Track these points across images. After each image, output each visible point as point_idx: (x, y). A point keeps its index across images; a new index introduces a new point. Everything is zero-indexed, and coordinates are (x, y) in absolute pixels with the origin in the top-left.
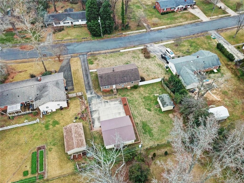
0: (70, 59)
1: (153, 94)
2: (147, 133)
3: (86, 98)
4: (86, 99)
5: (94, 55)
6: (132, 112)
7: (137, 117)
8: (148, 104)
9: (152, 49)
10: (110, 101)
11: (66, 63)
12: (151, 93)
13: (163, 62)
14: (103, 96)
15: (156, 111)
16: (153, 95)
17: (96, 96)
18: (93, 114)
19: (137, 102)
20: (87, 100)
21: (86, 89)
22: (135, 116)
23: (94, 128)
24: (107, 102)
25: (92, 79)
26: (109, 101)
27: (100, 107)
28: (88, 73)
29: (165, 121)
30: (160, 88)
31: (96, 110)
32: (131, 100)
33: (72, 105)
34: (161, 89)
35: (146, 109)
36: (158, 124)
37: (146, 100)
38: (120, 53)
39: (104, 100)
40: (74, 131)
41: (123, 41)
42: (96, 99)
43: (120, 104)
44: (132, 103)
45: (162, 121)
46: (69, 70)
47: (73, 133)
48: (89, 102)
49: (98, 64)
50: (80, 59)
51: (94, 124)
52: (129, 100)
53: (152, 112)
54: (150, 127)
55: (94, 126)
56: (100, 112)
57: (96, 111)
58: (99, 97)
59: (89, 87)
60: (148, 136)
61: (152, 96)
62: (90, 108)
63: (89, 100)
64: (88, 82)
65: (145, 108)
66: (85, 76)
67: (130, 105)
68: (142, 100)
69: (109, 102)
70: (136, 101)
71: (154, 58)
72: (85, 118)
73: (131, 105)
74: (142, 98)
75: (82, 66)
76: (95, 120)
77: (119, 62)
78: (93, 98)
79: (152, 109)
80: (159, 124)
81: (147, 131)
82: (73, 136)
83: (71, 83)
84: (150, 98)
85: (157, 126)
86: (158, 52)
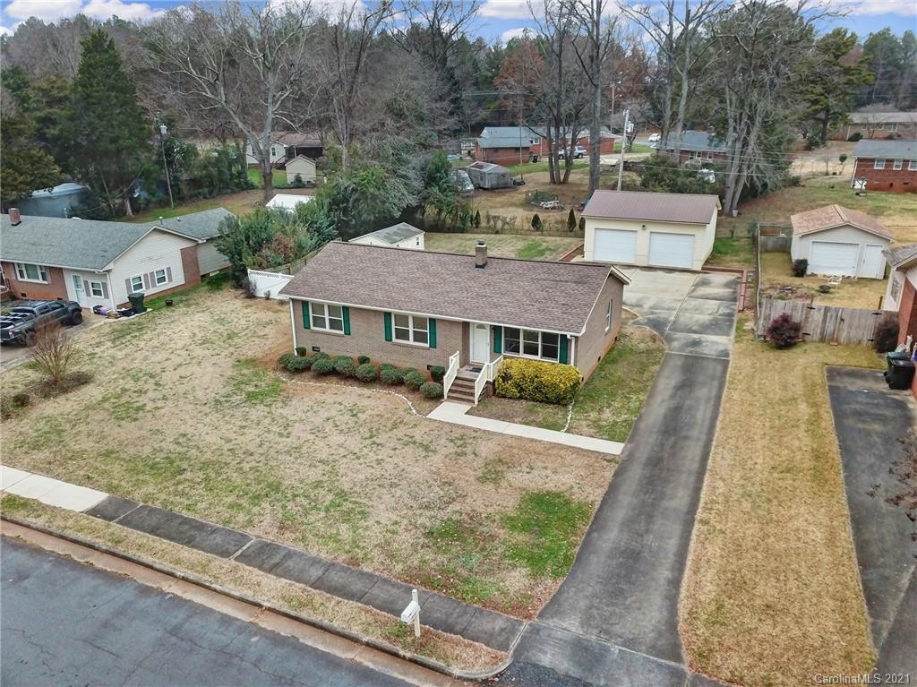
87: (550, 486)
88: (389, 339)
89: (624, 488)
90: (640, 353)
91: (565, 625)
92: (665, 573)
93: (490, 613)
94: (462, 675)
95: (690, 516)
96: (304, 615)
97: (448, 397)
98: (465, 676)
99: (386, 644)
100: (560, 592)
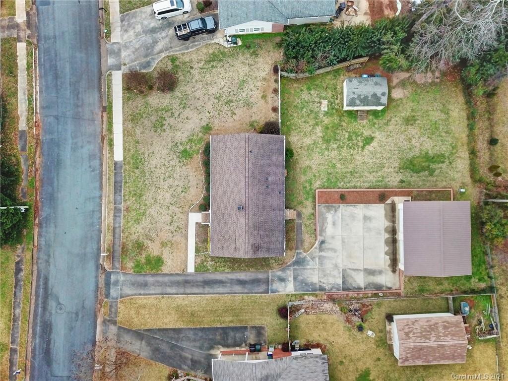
0: (120, 328)
1: (321, 116)
2: (433, 166)
3: (295, 295)
4: (301, 297)
5: (118, 249)
6: (367, 185)
7: (383, 177)
8: (350, 139)
9: (133, 57)
10: (321, 235)
11: (139, 342)
12: (316, 118)
13: (202, 43)
14: (297, 248)
15: (376, 126)
16: (324, 115)
17: (295, 270)
18: (354, 286)
19: (339, 166)
20: (304, 294)
21: (261, 291)
22: (381, 181)
23: (394, 288)
24: (323, 242)
25: (227, 271)
26: (319, 238)
27: (334, 262)
28: (200, 278)
29: (408, 114)
30: (304, 88)
31: (343, 275)
32: (328, 179)
33: (315, 337)
34: (309, 89)
35: (363, 148)
36: (413, 133)
37: (336, 140)
38: (129, 163)
39: (315, 250)
40: (422, 341)
41: (70, 141)
42: (304, 269)
43: (336, 211)
44: (336, 178)
45: (409, 121)
46: (172, 334)
47: (426, 344)
48: (313, 291)
49: (163, 245)
50: (128, 296)
51: (384, 286)
52: (326, 184)
53: (377, 135)
54: (417, 155)
55: (389, 286)
56: (350, 267)
57: (345, 276)
58: (300, 262)
59: (256, 282)
60: (441, 168)
61: (326, 121)
62: (331, 289)
63: (305, 289)
64: (237, 284)
65: (362, 150)
66: (207, 290)
67: (343, 185)
68: (333, 149)
69: (325, 237)
70: (334, 166)
71: (177, 63)
72: (364, 305)
73: (342, 183)
74: (327, 149)
75: (164, 292)
76: (371, 281)
77: (170, 177)
78: (300, 278)
79: (367, 133)
80: (415, 131)
81: (427, 164)
82: (435, 344)
83: (232, 334)
84: (333, 127)
85: (419, 138)
86: (155, 42)
91: (121, 277)
92: (142, 292)
93: (120, 264)
100: (130, 274)
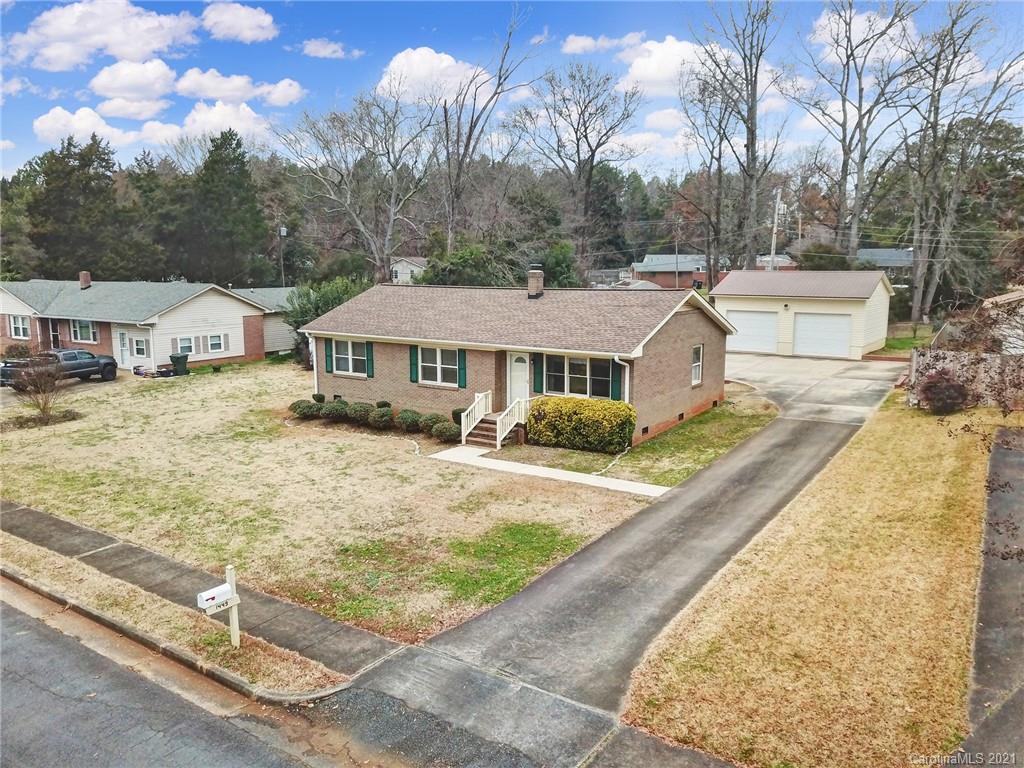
87: (543, 519)
88: (414, 380)
89: (644, 525)
90: (742, 417)
91: (458, 653)
93: (361, 632)
94: (263, 694)
95: (725, 556)
96: (108, 615)
97: (467, 442)
98: (267, 696)
99: (188, 653)
100: (477, 619)
